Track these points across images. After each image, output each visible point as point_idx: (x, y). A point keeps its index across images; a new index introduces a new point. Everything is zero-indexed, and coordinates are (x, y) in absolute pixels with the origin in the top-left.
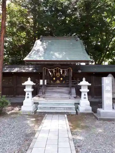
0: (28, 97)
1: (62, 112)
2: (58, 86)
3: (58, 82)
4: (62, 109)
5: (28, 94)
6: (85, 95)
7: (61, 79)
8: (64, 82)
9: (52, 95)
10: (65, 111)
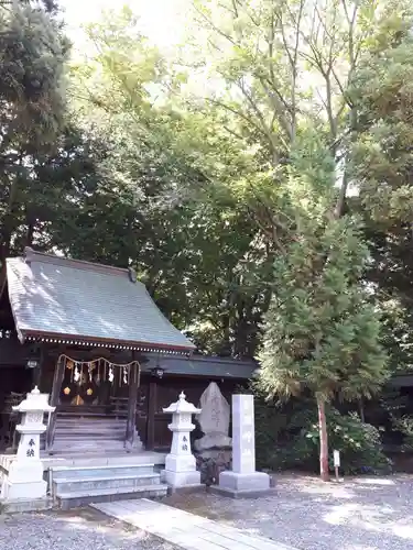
0: (30, 453)
1: (134, 493)
2: (85, 416)
3: (78, 401)
4: (126, 483)
5: (31, 443)
6: (185, 439)
7: (89, 392)
8: (95, 402)
9: (74, 445)
10: (142, 489)
